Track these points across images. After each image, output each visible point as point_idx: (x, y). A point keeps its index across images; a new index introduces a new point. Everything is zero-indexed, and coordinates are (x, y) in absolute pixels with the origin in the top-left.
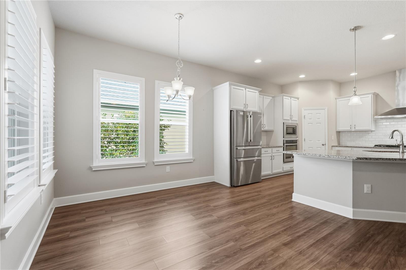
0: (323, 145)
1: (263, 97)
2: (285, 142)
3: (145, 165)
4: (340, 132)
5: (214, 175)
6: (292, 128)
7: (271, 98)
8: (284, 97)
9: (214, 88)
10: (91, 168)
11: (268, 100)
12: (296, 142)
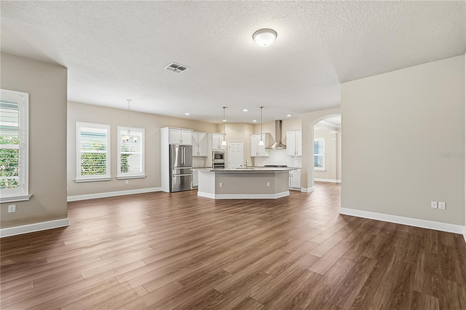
0: (241, 166)
1: (198, 134)
2: (213, 164)
3: (111, 180)
4: (254, 157)
5: (161, 187)
6: (220, 155)
7: (205, 134)
8: (213, 134)
9: (161, 129)
10: (75, 181)
11: (202, 135)
12: (223, 164)
